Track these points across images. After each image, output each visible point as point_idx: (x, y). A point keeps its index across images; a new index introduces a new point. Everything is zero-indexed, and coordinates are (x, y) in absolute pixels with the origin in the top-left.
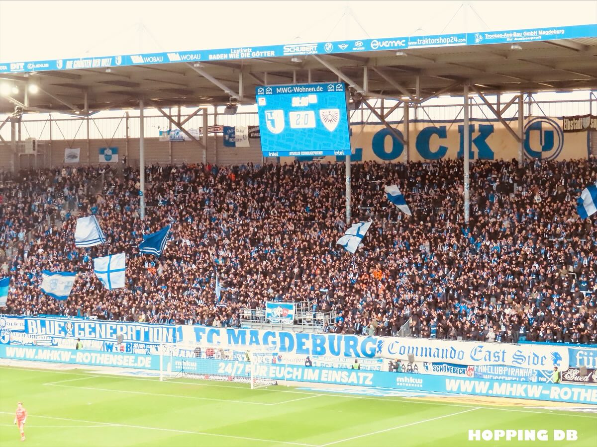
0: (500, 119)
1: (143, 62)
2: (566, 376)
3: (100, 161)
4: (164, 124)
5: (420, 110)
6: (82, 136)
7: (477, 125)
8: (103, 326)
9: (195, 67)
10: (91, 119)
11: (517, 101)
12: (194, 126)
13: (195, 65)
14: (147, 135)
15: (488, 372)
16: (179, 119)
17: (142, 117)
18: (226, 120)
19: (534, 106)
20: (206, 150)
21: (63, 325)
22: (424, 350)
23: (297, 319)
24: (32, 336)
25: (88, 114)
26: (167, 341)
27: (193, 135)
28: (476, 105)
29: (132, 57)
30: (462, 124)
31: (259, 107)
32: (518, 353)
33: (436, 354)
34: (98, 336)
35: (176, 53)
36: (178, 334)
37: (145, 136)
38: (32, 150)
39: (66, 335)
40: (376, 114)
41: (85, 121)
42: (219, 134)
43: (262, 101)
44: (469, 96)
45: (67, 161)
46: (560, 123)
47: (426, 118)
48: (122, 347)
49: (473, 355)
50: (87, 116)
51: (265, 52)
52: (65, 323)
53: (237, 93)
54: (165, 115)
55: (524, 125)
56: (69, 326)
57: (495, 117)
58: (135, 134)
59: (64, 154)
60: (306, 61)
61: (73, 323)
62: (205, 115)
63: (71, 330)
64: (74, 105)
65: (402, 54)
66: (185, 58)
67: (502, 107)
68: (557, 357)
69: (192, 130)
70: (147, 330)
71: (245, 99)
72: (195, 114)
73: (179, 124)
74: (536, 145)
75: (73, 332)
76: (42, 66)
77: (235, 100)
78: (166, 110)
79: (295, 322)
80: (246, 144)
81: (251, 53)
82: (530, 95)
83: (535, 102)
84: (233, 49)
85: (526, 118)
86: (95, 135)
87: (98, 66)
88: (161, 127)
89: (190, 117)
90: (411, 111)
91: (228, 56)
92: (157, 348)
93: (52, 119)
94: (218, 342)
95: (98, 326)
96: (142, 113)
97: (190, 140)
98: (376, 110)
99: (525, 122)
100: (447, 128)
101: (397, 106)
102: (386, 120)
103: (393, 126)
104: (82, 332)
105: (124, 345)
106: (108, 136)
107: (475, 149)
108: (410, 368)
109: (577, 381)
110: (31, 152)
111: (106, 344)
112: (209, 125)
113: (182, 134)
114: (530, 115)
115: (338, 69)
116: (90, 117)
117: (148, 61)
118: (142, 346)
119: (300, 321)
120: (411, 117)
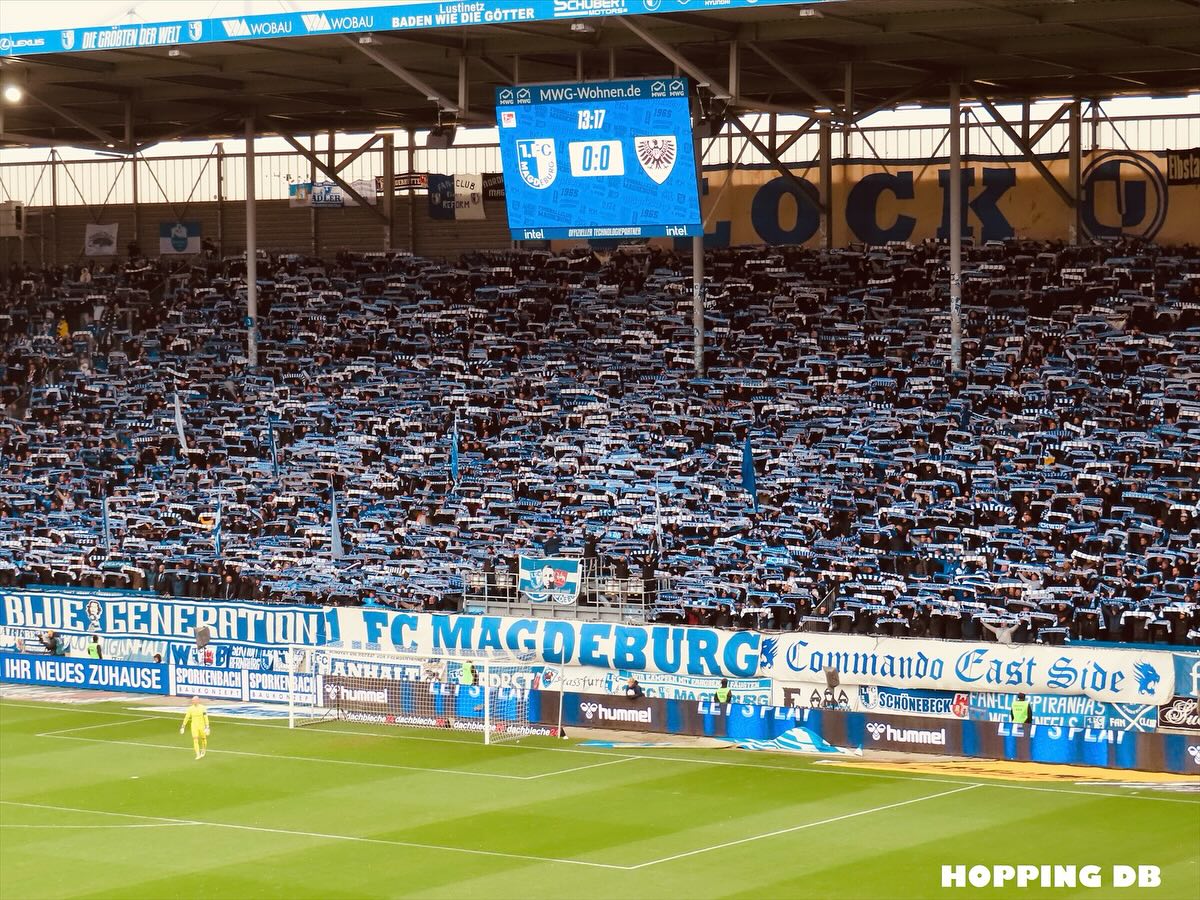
0: (1028, 156)
1: (247, 33)
2: (1168, 716)
3: (162, 251)
4: (300, 169)
5: (856, 137)
6: (123, 196)
7: (978, 169)
8: (167, 609)
9: (364, 45)
10: (142, 159)
11: (1066, 116)
12: (364, 172)
13: (361, 41)
14: (261, 194)
15: (1000, 707)
16: (331, 160)
17: (250, 155)
18: (433, 162)
19: (1105, 126)
20: (392, 227)
21: (79, 606)
22: (861, 661)
23: (586, 592)
24: (13, 632)
25: (133, 149)
26: (306, 641)
27: (364, 194)
28: (978, 125)
29: (225, 23)
30: (947, 167)
31: (503, 132)
32: (1062, 664)
33: (887, 669)
34: (155, 630)
35: (320, 13)
36: (328, 626)
37: (258, 197)
38: (14, 227)
39: (86, 628)
40: (759, 146)
41: (129, 165)
42: (418, 192)
43: (508, 119)
44: (962, 105)
45: (91, 250)
46: (1162, 165)
47: (869, 155)
48: (209, 654)
49: (961, 668)
50: (134, 153)
51: (514, 11)
52: (85, 602)
53: (455, 101)
54: (301, 150)
55: (1083, 167)
56: (94, 608)
57: (1019, 152)
58: (236, 192)
59: (84, 236)
60: (603, 29)
61: (103, 603)
62: (389, 151)
63: (98, 617)
64: (104, 128)
65: (811, 13)
66: (339, 25)
67: (1033, 129)
68: (1148, 676)
69: (361, 182)
70: (260, 617)
71: (472, 115)
72: (367, 148)
73: (331, 171)
74: (1107, 212)
75: (103, 621)
76: (29, 43)
77: (450, 117)
78: (304, 141)
79: (582, 600)
80: (477, 212)
81: (483, 13)
82: (1095, 105)
83: (1106, 119)
84: (445, 5)
85: (1086, 153)
86: (149, 195)
87: (152, 42)
88: (294, 177)
89: (355, 154)
90: (837, 139)
91: (434, 20)
92: (283, 657)
93: (57, 159)
94: (414, 644)
95: (155, 608)
96: (250, 146)
97: (356, 204)
98: (760, 138)
99: (1085, 162)
100: (915, 177)
101: (805, 130)
102: (782, 159)
103: (798, 173)
104: (122, 623)
105: (213, 649)
106: (178, 196)
107: (974, 221)
108: (829, 698)
109: (1192, 726)
110: (13, 232)
111: (174, 646)
112: (396, 172)
113: (338, 191)
114: (1095, 146)
115: (674, 48)
116: (138, 155)
117: (259, 30)
118: (251, 652)
119: (593, 596)
120: (837, 152)
